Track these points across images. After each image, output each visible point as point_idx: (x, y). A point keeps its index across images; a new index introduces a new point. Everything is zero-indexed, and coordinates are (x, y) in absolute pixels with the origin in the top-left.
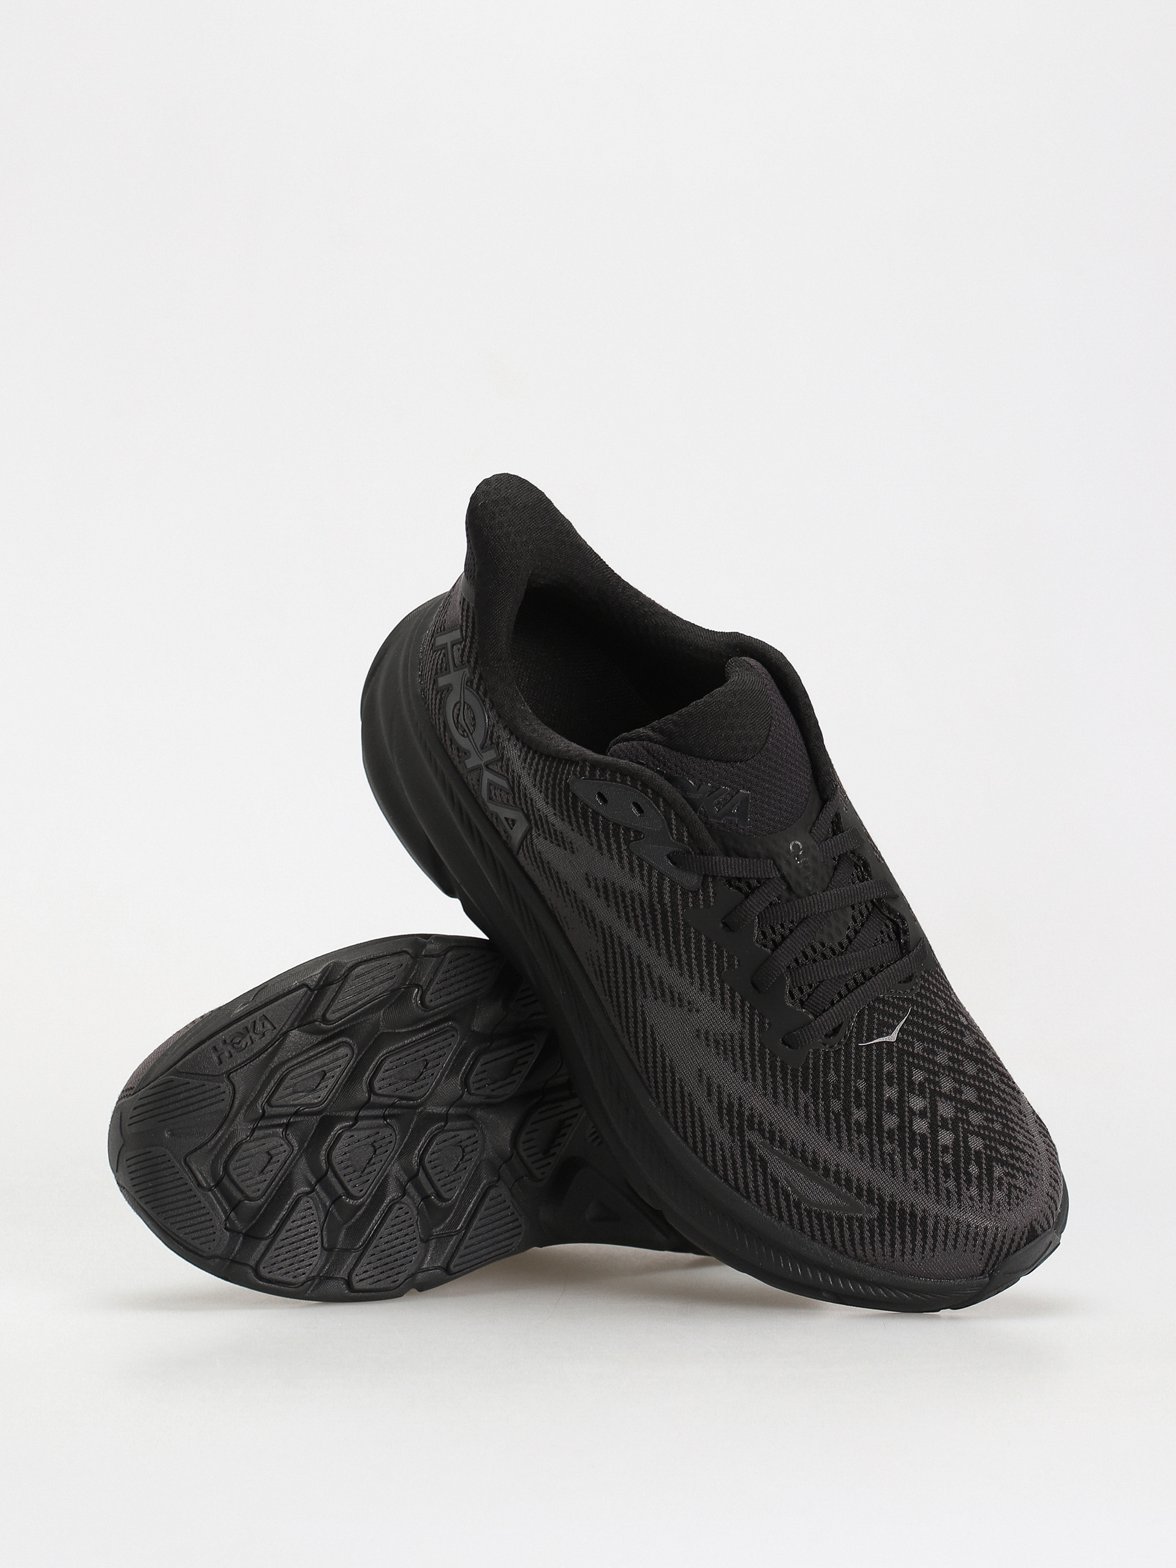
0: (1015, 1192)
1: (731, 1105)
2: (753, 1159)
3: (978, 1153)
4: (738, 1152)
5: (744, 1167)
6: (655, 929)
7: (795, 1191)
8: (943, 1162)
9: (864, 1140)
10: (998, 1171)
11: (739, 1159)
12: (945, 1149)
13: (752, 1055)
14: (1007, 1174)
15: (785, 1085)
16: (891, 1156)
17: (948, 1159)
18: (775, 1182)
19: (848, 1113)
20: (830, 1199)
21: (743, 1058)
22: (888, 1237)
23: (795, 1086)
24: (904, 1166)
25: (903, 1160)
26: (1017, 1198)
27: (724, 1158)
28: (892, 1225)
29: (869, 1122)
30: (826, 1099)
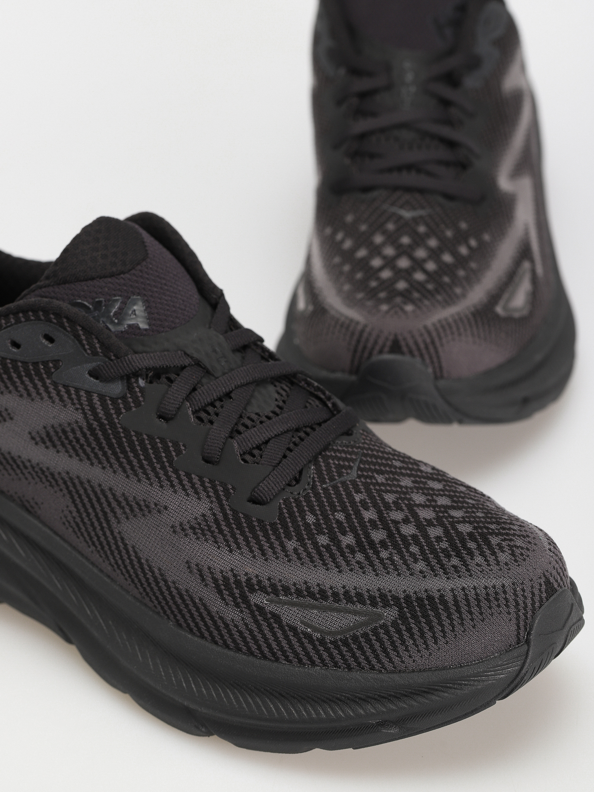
0: (518, 552)
1: (226, 579)
2: (266, 619)
3: (471, 535)
4: (249, 620)
5: (261, 631)
6: (101, 448)
7: (315, 629)
8: (441, 548)
9: (359, 556)
10: (494, 540)
11: (254, 627)
12: (439, 539)
13: (229, 525)
14: (505, 540)
15: (268, 540)
16: (391, 559)
17: (444, 545)
18: (294, 629)
19: (338, 544)
20: (350, 620)
21: (221, 531)
22: (415, 630)
23: (278, 538)
24: (405, 563)
25: (402, 557)
26: (522, 554)
27: (240, 632)
28: (414, 617)
29: (359, 542)
30: (312, 537)
